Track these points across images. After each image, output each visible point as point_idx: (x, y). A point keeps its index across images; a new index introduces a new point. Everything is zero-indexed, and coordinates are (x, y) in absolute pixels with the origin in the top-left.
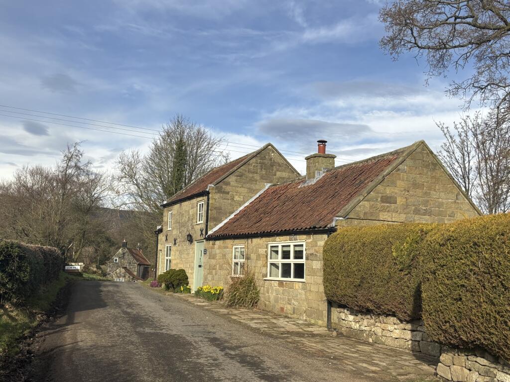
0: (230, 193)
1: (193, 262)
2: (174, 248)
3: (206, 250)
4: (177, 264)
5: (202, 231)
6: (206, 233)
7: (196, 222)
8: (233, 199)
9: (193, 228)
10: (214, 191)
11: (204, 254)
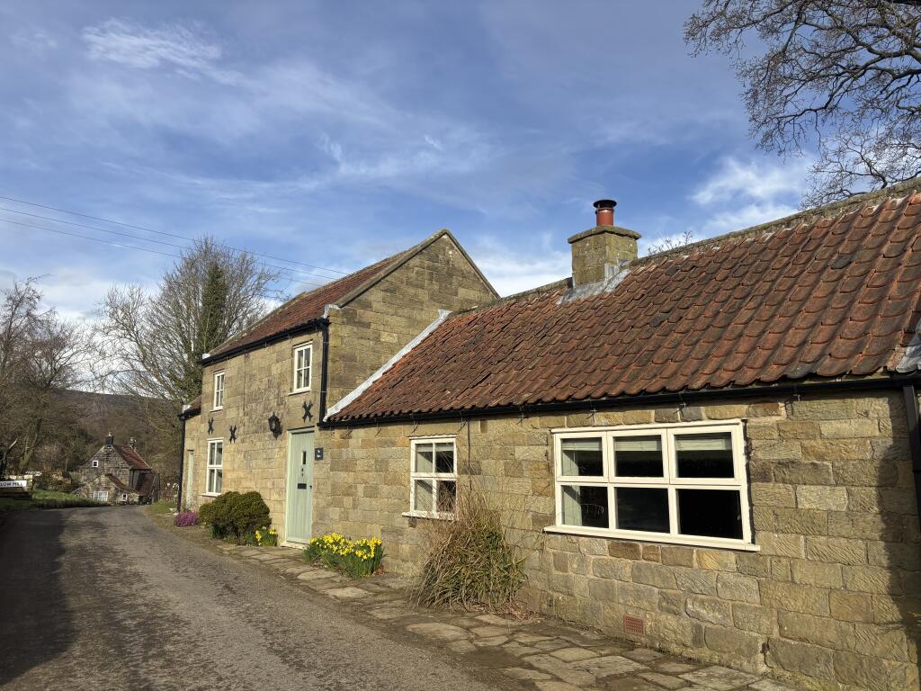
0: (373, 326)
1: (282, 477)
2: (229, 447)
3: (321, 450)
4: (238, 481)
5: (307, 408)
6: (323, 411)
7: (291, 390)
8: (377, 339)
9: (281, 402)
10: (339, 320)
11: (316, 459)
